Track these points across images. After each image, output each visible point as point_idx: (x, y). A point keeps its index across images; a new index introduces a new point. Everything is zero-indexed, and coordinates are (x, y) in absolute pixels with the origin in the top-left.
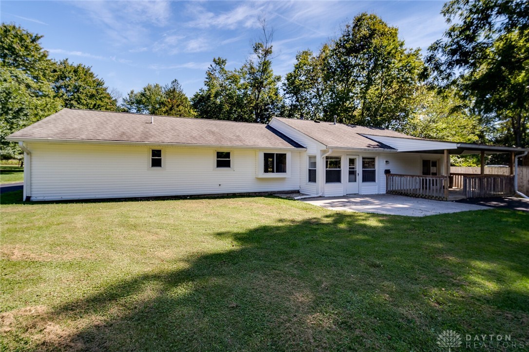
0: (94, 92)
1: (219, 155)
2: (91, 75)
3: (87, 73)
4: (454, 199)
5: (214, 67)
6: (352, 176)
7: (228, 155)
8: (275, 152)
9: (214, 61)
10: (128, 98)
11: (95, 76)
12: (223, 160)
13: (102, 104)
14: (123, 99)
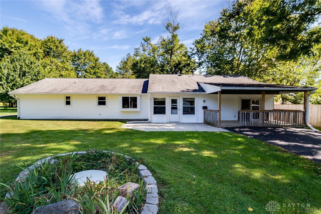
0: (94, 65)
1: (100, 98)
2: (93, 56)
3: (91, 54)
4: (224, 126)
5: (143, 44)
6: (174, 111)
7: (104, 98)
8: (130, 96)
9: (144, 39)
10: (119, 66)
11: (95, 55)
12: (102, 101)
13: (99, 71)
14: (117, 66)
